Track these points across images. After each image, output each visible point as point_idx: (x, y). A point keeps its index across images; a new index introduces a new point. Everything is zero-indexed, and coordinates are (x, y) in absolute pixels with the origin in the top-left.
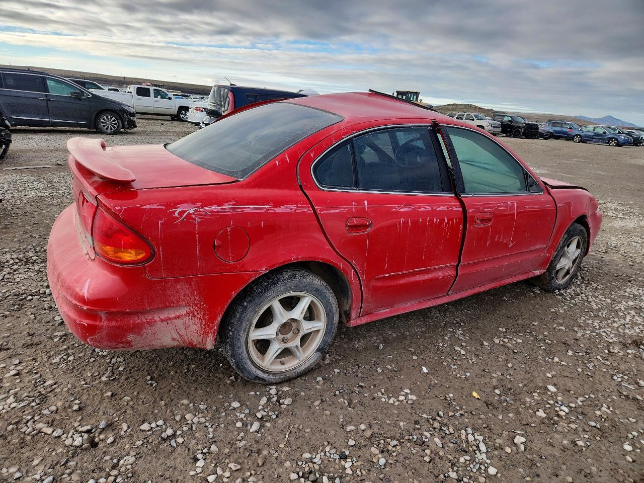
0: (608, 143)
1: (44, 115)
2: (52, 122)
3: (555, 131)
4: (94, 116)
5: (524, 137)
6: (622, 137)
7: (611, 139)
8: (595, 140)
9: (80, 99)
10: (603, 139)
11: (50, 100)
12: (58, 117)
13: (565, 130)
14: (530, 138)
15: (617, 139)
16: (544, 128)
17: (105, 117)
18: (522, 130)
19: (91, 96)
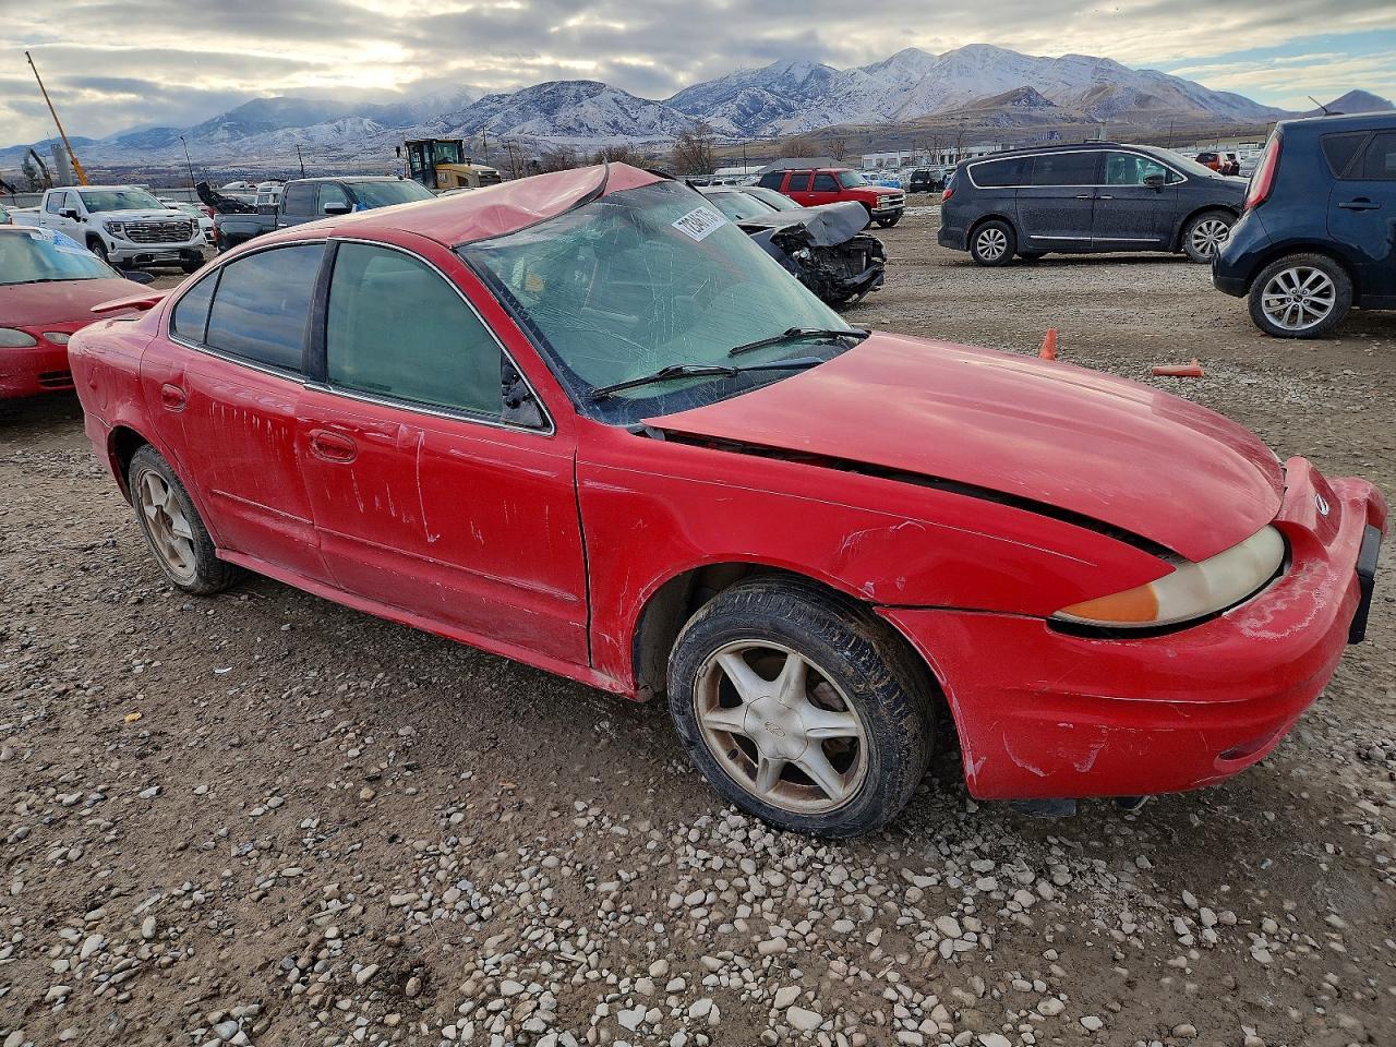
1: (1083, 229)
2: (1096, 243)
4: (1179, 223)
9: (1159, 190)
11: (1099, 198)
12: (1107, 231)
17: (1204, 226)
19: (1186, 179)
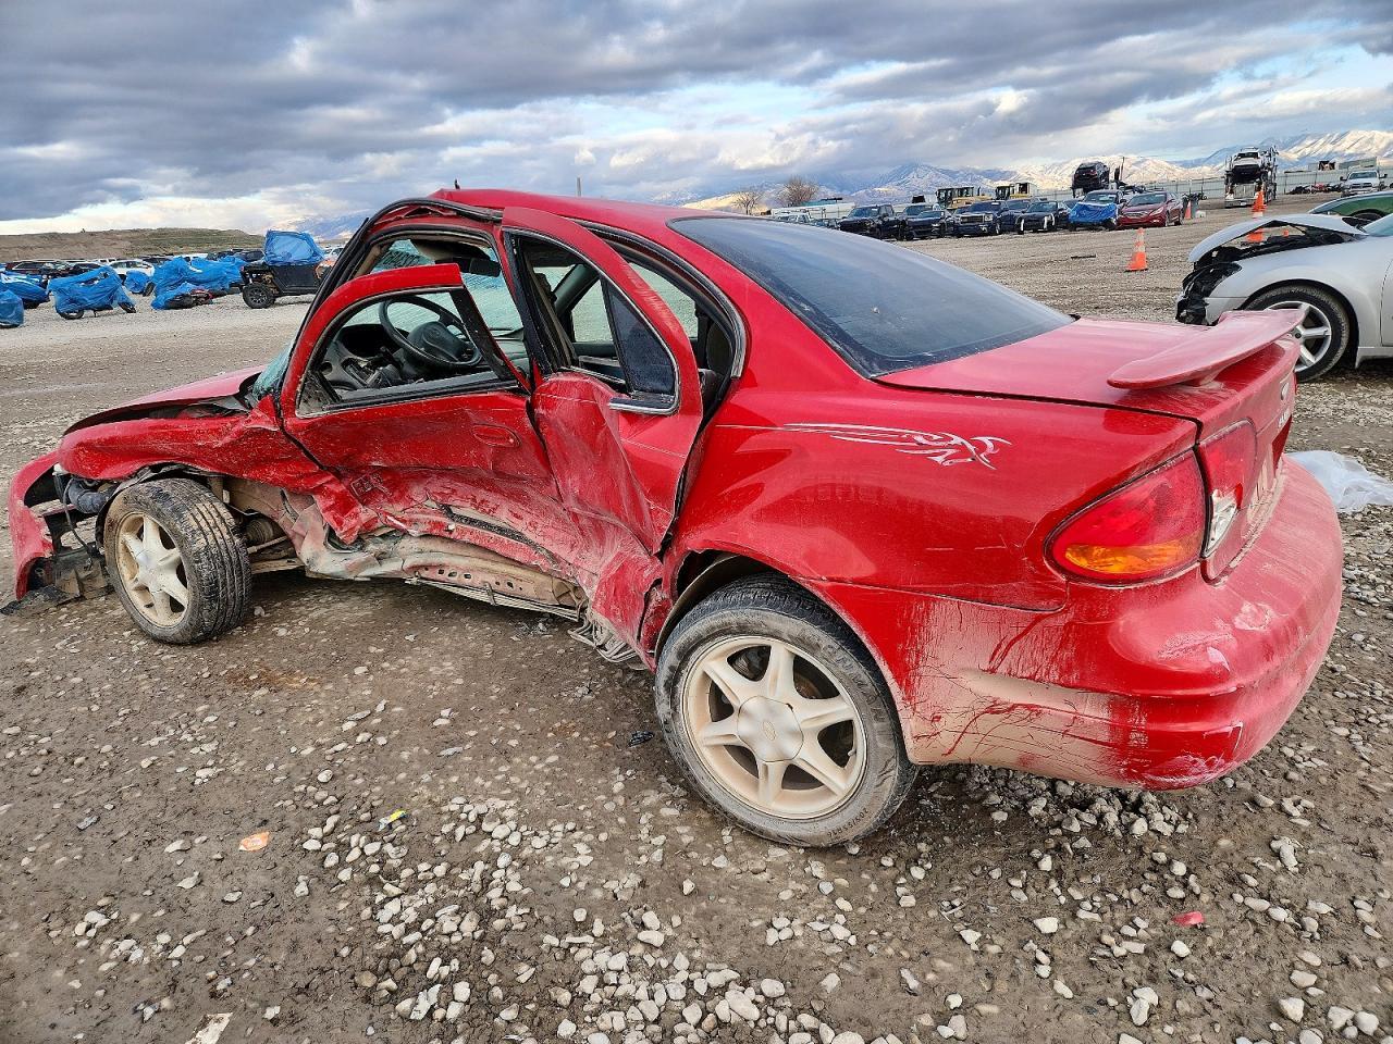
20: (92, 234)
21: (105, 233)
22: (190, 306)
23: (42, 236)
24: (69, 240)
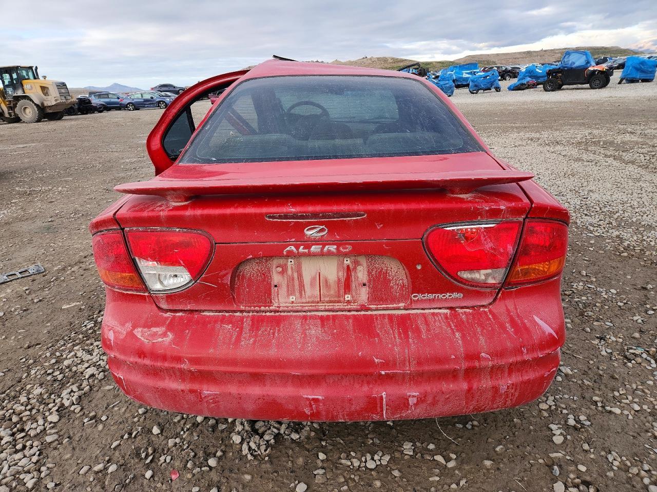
0: (159, 106)
3: (106, 103)
5: (79, 113)
6: (168, 100)
7: (159, 102)
8: (147, 106)
10: (153, 104)
13: (112, 100)
14: (86, 114)
15: (164, 102)
16: (95, 101)
18: (76, 107)
20: (545, 51)
21: (552, 50)
22: (523, 89)
23: (524, 53)
24: (535, 54)
